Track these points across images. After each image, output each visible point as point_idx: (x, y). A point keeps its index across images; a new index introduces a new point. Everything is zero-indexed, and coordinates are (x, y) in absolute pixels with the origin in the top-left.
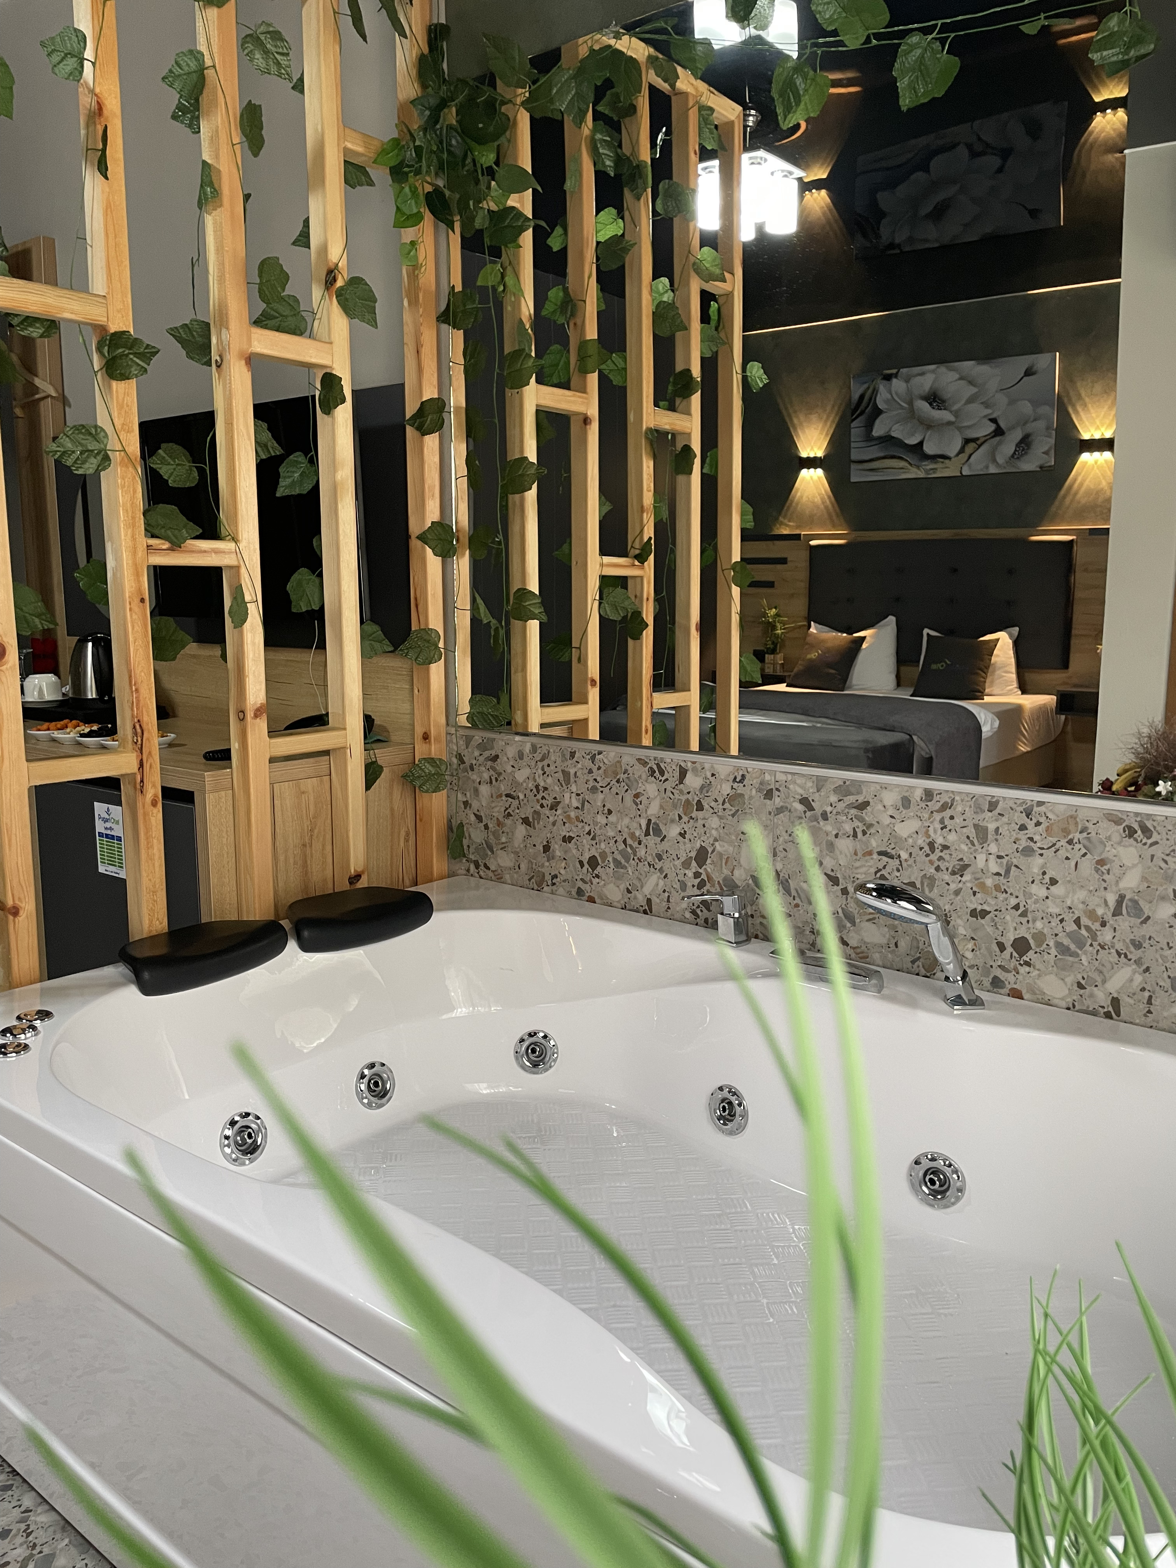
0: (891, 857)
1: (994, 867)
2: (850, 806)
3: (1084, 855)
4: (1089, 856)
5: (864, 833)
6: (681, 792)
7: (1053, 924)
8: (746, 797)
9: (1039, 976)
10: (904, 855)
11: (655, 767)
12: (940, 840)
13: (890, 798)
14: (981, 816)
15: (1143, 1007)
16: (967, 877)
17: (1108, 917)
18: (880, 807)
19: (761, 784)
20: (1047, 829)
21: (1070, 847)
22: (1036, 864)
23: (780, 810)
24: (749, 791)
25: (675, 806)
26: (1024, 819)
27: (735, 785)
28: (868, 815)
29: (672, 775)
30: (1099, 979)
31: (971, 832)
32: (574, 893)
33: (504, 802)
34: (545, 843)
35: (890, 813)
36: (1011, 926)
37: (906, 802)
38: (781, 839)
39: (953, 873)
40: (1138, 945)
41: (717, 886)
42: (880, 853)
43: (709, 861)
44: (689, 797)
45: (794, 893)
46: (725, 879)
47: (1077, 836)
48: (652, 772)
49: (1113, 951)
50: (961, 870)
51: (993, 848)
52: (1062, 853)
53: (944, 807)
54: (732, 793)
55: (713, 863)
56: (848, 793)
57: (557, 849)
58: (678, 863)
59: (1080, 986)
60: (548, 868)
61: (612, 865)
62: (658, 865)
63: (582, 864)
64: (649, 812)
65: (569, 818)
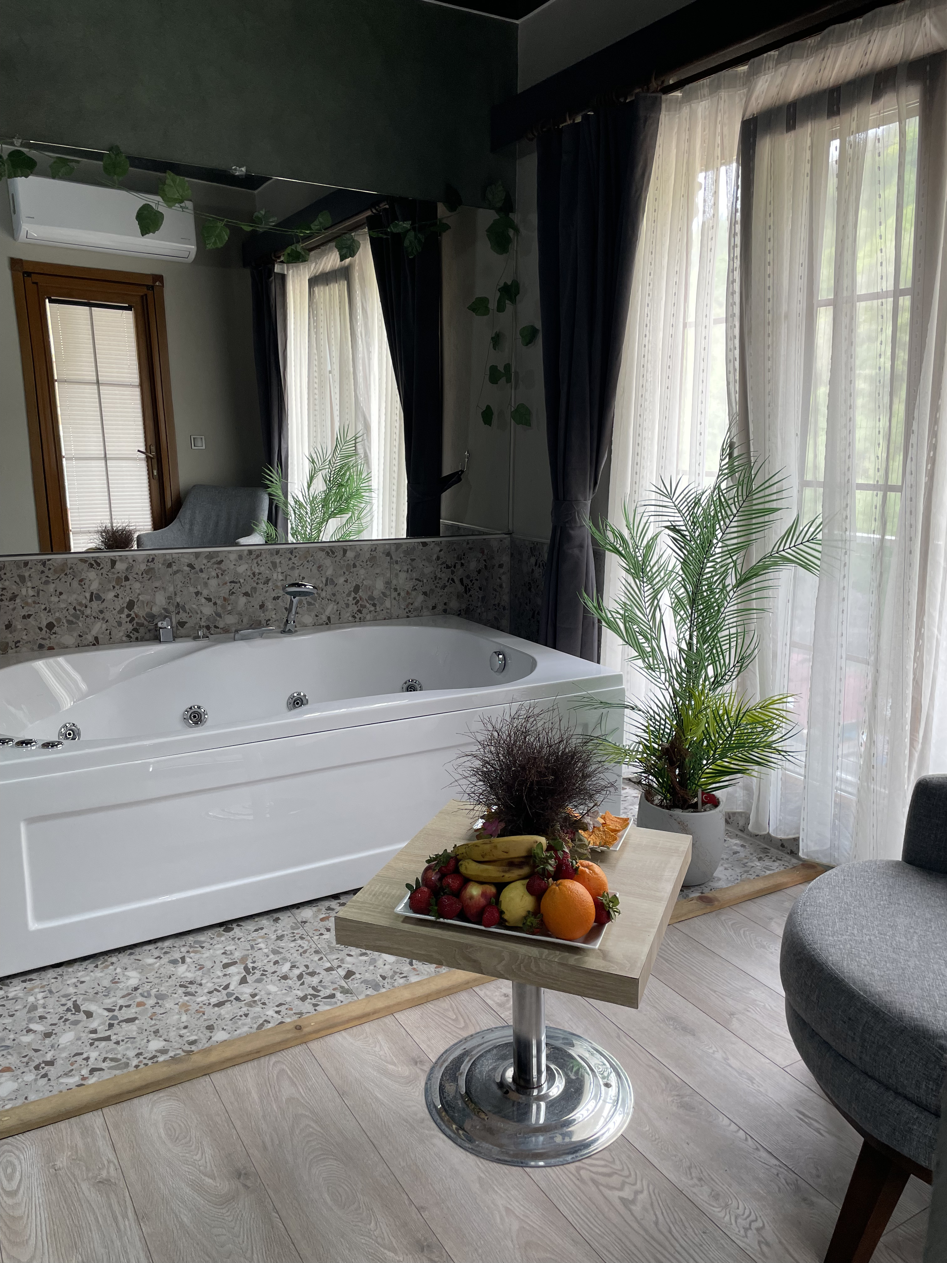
0: (236, 583)
1: (281, 577)
2: (214, 563)
3: (313, 565)
5: (222, 575)
6: (113, 573)
8: (156, 569)
10: (242, 581)
11: (93, 562)
12: (257, 571)
13: (233, 557)
14: (273, 558)
15: (338, 617)
16: (270, 584)
17: (324, 587)
18: (229, 561)
19: (165, 560)
20: (299, 558)
23: (176, 573)
24: (158, 565)
25: (110, 582)
26: (290, 556)
27: (149, 564)
28: (223, 566)
29: (107, 566)
30: (322, 611)
31: (270, 565)
32: (36, 647)
34: (7, 623)
35: (234, 563)
37: (240, 557)
38: (179, 586)
39: (264, 584)
40: (334, 595)
41: (142, 618)
42: (230, 582)
43: (135, 606)
44: (119, 575)
45: (188, 611)
46: (146, 614)
50: (267, 582)
51: (279, 570)
53: (258, 556)
54: (147, 568)
55: (138, 607)
56: (212, 558)
57: (18, 624)
58: (115, 612)
59: (316, 616)
60: (10, 638)
61: (66, 624)
62: (101, 616)
63: (41, 629)
64: (91, 588)
65: (27, 604)
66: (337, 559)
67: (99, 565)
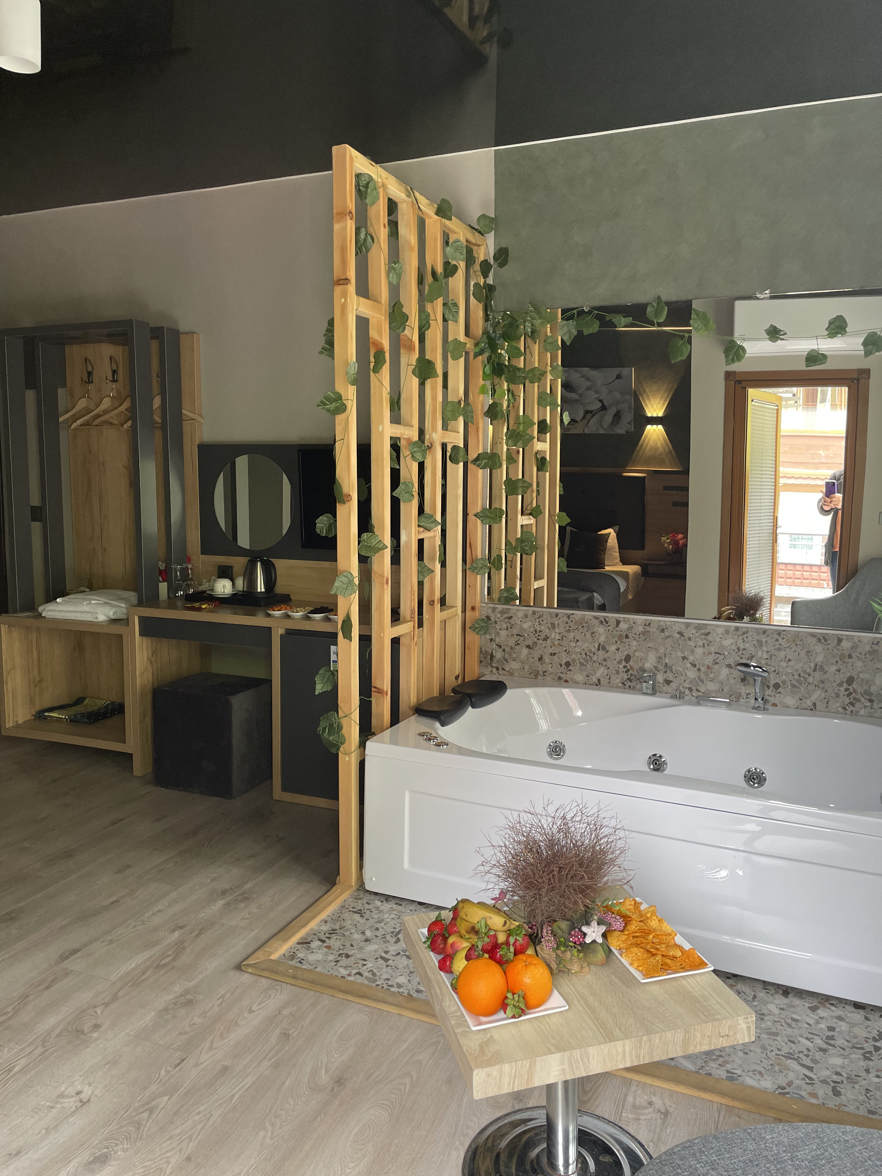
0: (721, 654)
1: (765, 656)
2: (702, 634)
3: (802, 650)
4: (803, 650)
5: (708, 645)
6: (617, 631)
7: (790, 676)
8: (651, 632)
9: (784, 697)
10: (726, 653)
11: (603, 620)
12: (742, 647)
13: (720, 631)
14: (759, 637)
15: (825, 705)
17: (811, 672)
18: (715, 634)
19: (659, 626)
20: (787, 640)
21: (796, 647)
22: (782, 654)
23: (667, 637)
24: (653, 629)
25: (614, 637)
26: (777, 637)
27: (646, 627)
28: (710, 638)
29: (613, 624)
30: (808, 696)
31: (756, 643)
32: (556, 678)
33: (516, 638)
34: (540, 657)
35: (720, 636)
36: (772, 678)
37: (727, 632)
38: (668, 649)
40: (823, 682)
41: (635, 670)
42: (715, 653)
43: (631, 660)
44: (622, 633)
45: (674, 671)
46: (639, 668)
47: (799, 642)
48: (602, 622)
49: (813, 685)
51: (765, 649)
52: (793, 649)
53: (744, 633)
54: (645, 630)
55: (633, 661)
56: (700, 629)
57: (547, 659)
58: (615, 662)
59: (800, 699)
60: (541, 668)
61: (578, 665)
62: (604, 664)
63: (561, 665)
64: (600, 640)
65: (554, 644)
66: (830, 647)
67: (607, 623)
